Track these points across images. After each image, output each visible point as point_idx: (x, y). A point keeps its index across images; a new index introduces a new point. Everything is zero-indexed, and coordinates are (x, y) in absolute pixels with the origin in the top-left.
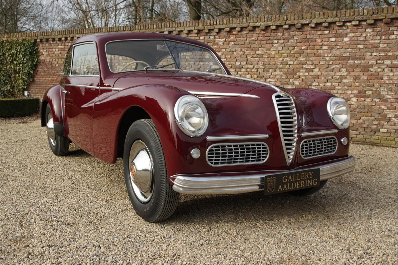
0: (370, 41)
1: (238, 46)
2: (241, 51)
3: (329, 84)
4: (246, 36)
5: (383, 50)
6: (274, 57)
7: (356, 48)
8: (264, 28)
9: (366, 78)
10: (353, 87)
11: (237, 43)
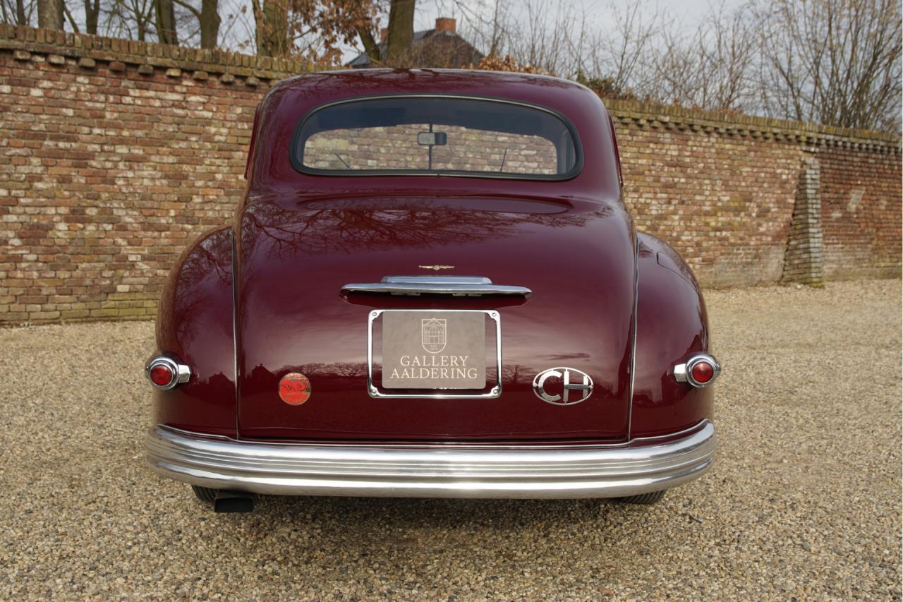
0: (87, 103)
5: (112, 123)
7: (58, 115)
9: (83, 181)
10: (58, 200)
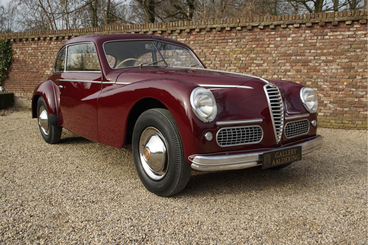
0: (309, 41)
1: (198, 45)
2: (200, 49)
3: (276, 76)
4: (204, 36)
5: (319, 48)
6: (229, 54)
7: (297, 46)
8: (219, 29)
9: (306, 71)
10: (296, 79)
11: (196, 42)
